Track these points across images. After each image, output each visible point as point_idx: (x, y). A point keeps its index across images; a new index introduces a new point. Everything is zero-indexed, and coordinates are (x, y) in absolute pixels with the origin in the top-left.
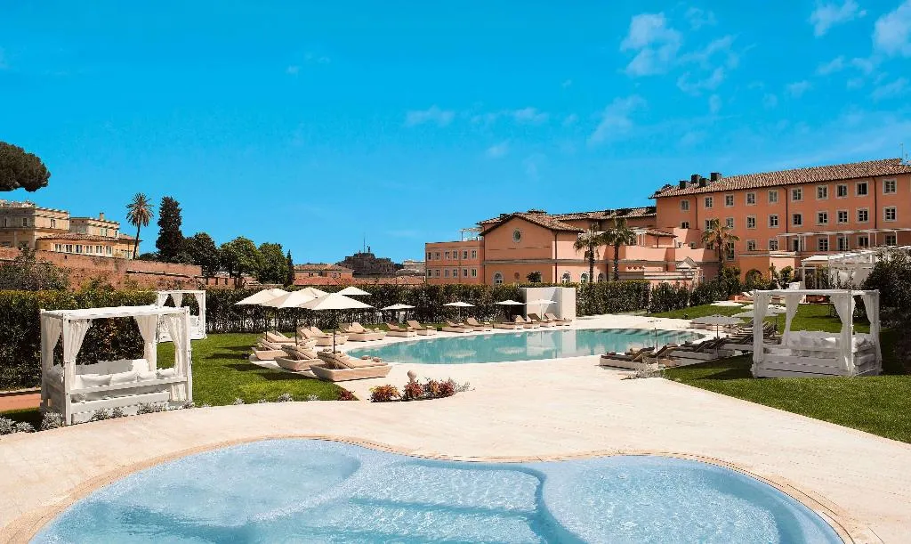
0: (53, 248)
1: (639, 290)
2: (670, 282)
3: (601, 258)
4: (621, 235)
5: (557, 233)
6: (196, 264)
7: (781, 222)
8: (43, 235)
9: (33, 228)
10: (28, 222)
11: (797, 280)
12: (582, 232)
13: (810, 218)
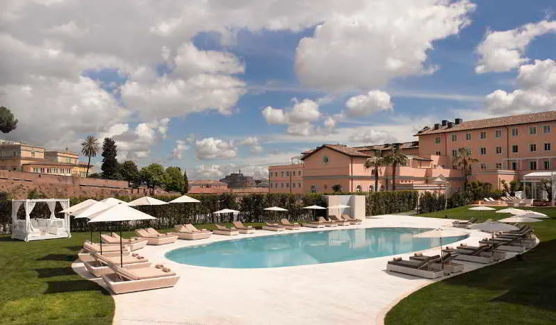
0: (32, 170)
1: (410, 197)
2: (430, 191)
3: (383, 175)
4: (398, 158)
5: (353, 158)
6: (125, 180)
7: (504, 151)
8: (27, 162)
9: (19, 158)
10: (17, 154)
11: (521, 189)
12: (370, 157)
13: (524, 148)
